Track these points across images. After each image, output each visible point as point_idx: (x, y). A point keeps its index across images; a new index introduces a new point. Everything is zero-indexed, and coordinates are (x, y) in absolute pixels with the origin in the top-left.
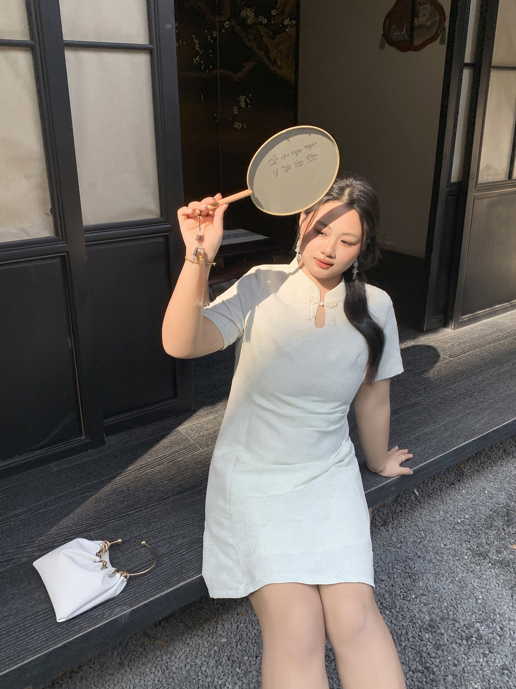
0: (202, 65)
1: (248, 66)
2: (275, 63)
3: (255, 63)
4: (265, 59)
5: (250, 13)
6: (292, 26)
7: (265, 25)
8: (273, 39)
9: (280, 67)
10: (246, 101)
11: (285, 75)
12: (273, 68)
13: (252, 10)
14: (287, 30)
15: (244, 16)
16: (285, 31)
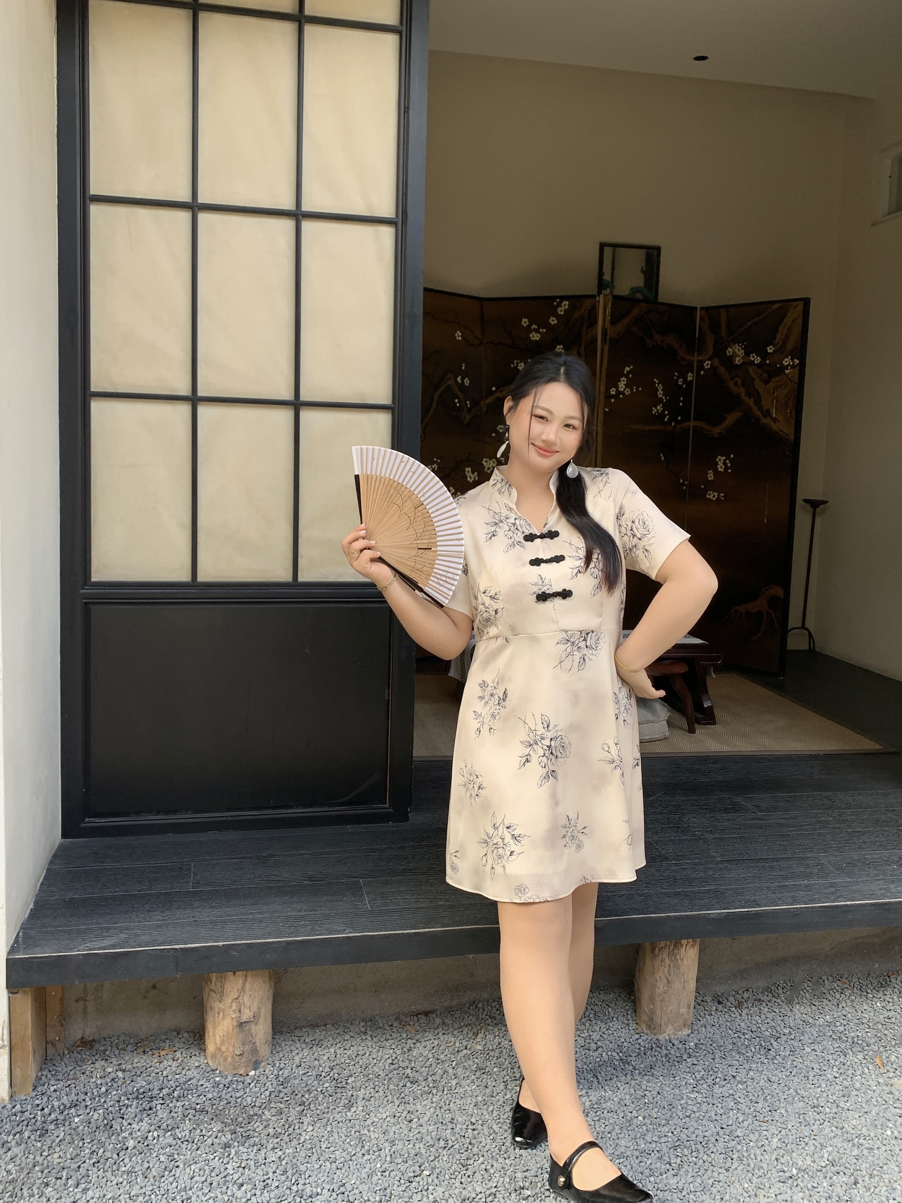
0: (666, 415)
1: (732, 418)
2: (767, 414)
3: (742, 414)
4: (755, 408)
5: (739, 351)
6: (793, 367)
7: (758, 365)
8: (766, 382)
9: (775, 420)
10: (725, 463)
11: (782, 431)
12: (764, 421)
13: (741, 347)
14: (787, 372)
15: (731, 354)
16: (785, 373)
